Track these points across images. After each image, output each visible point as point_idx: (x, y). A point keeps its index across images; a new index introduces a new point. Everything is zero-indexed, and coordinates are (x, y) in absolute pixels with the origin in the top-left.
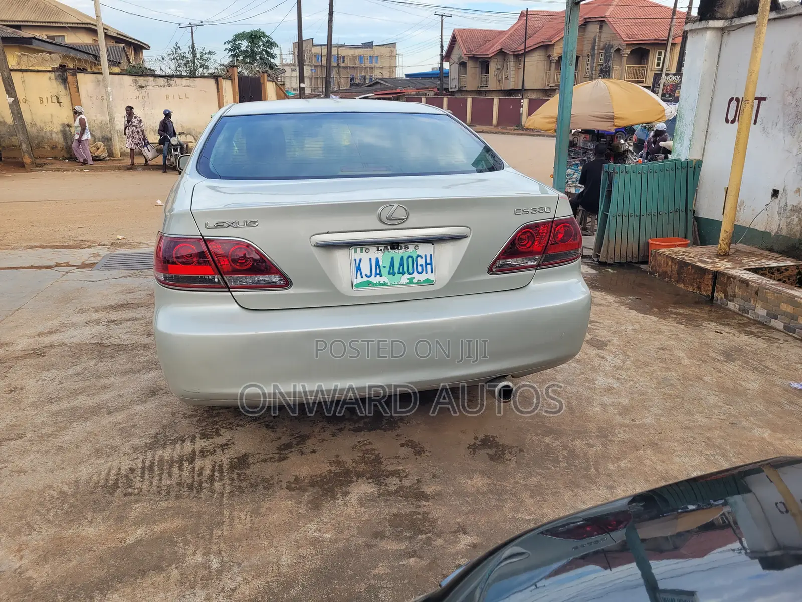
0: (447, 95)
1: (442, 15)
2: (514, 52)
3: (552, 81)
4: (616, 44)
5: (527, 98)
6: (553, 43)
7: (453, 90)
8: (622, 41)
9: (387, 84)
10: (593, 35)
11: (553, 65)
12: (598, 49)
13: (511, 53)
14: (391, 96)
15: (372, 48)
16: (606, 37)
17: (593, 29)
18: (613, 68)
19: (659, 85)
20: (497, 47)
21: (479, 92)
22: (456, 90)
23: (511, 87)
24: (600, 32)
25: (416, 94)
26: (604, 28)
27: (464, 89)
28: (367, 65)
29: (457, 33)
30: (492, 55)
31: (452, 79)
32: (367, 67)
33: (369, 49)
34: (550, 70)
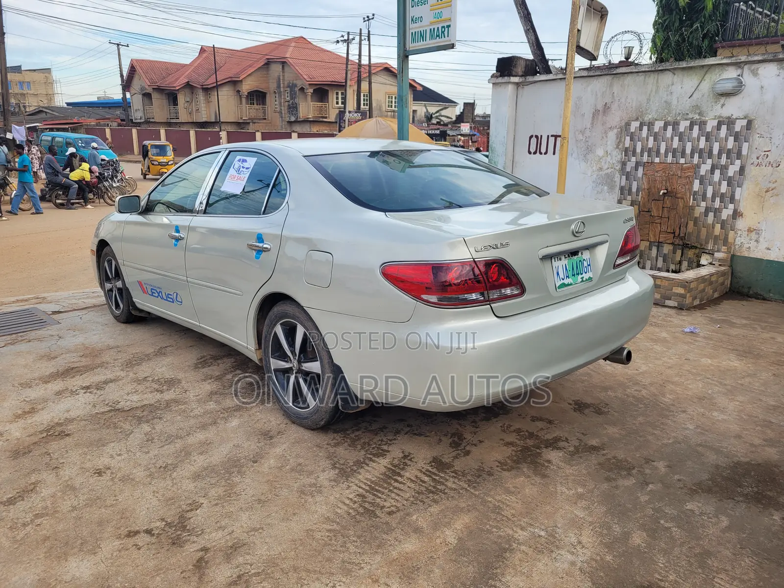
0: (137, 126)
1: (118, 45)
2: (203, 85)
3: (244, 115)
4: (299, 84)
5: (224, 130)
6: (241, 79)
7: (139, 121)
8: (305, 81)
9: (54, 113)
10: (276, 75)
11: (244, 100)
12: (283, 87)
13: (199, 87)
14: (67, 126)
15: (21, 73)
16: (288, 77)
17: (276, 69)
18: (299, 104)
19: (345, 121)
20: (183, 80)
21: (169, 124)
22: (142, 121)
23: (204, 120)
24: (283, 72)
25: (97, 125)
26: (286, 69)
27: (151, 120)
28: (16, 91)
29: (135, 64)
30: (179, 87)
31: (136, 110)
32: (17, 94)
33: (17, 74)
34: (241, 103)
